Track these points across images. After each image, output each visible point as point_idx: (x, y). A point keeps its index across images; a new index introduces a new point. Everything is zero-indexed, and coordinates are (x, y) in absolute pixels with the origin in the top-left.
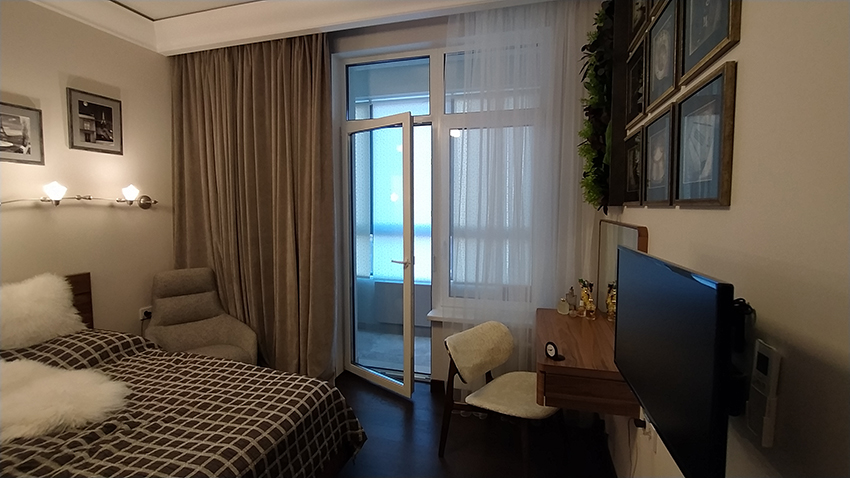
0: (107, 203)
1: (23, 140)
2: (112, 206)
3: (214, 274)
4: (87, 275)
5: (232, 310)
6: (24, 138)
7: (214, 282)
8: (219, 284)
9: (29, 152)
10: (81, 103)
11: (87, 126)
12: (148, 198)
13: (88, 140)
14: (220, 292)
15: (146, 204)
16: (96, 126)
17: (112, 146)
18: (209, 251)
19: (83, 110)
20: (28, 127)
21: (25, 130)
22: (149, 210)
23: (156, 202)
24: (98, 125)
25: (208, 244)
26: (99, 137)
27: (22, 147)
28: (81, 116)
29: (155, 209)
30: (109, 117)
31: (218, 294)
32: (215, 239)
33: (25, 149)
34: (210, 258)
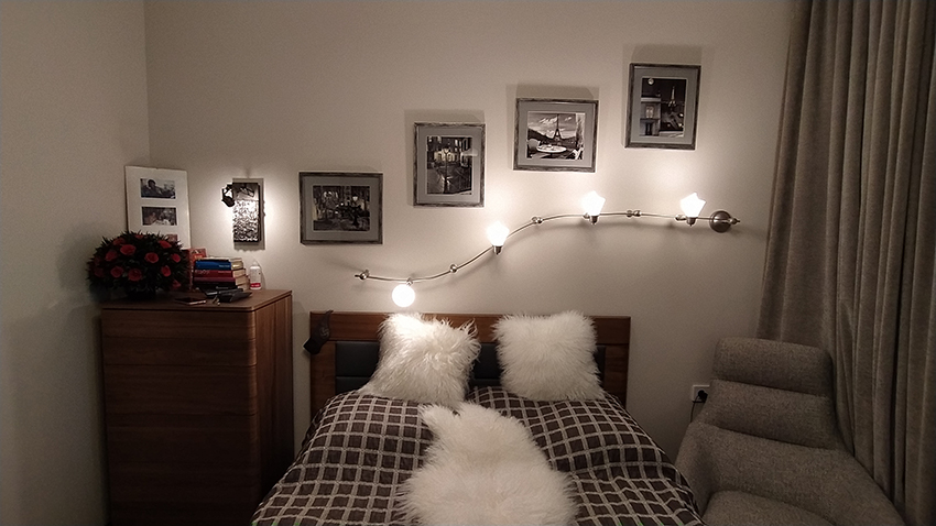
0: (664, 221)
1: (575, 143)
2: (671, 227)
3: (829, 365)
4: (628, 320)
5: (861, 451)
6: (578, 138)
7: (827, 378)
8: (839, 388)
9: (580, 156)
10: (645, 81)
11: (650, 113)
12: (725, 215)
13: (649, 133)
14: (840, 405)
15: (723, 225)
16: (662, 112)
17: (679, 137)
18: (827, 316)
19: (648, 90)
20: (583, 125)
21: (579, 129)
22: (725, 234)
23: (735, 221)
24: (665, 109)
25: (826, 303)
26: (665, 127)
27: (575, 151)
28: (643, 99)
29: (737, 233)
30: (681, 95)
31: (834, 406)
32: (842, 296)
33: (577, 153)
34: (826, 332)
